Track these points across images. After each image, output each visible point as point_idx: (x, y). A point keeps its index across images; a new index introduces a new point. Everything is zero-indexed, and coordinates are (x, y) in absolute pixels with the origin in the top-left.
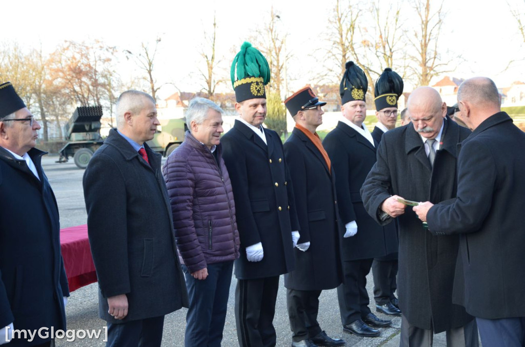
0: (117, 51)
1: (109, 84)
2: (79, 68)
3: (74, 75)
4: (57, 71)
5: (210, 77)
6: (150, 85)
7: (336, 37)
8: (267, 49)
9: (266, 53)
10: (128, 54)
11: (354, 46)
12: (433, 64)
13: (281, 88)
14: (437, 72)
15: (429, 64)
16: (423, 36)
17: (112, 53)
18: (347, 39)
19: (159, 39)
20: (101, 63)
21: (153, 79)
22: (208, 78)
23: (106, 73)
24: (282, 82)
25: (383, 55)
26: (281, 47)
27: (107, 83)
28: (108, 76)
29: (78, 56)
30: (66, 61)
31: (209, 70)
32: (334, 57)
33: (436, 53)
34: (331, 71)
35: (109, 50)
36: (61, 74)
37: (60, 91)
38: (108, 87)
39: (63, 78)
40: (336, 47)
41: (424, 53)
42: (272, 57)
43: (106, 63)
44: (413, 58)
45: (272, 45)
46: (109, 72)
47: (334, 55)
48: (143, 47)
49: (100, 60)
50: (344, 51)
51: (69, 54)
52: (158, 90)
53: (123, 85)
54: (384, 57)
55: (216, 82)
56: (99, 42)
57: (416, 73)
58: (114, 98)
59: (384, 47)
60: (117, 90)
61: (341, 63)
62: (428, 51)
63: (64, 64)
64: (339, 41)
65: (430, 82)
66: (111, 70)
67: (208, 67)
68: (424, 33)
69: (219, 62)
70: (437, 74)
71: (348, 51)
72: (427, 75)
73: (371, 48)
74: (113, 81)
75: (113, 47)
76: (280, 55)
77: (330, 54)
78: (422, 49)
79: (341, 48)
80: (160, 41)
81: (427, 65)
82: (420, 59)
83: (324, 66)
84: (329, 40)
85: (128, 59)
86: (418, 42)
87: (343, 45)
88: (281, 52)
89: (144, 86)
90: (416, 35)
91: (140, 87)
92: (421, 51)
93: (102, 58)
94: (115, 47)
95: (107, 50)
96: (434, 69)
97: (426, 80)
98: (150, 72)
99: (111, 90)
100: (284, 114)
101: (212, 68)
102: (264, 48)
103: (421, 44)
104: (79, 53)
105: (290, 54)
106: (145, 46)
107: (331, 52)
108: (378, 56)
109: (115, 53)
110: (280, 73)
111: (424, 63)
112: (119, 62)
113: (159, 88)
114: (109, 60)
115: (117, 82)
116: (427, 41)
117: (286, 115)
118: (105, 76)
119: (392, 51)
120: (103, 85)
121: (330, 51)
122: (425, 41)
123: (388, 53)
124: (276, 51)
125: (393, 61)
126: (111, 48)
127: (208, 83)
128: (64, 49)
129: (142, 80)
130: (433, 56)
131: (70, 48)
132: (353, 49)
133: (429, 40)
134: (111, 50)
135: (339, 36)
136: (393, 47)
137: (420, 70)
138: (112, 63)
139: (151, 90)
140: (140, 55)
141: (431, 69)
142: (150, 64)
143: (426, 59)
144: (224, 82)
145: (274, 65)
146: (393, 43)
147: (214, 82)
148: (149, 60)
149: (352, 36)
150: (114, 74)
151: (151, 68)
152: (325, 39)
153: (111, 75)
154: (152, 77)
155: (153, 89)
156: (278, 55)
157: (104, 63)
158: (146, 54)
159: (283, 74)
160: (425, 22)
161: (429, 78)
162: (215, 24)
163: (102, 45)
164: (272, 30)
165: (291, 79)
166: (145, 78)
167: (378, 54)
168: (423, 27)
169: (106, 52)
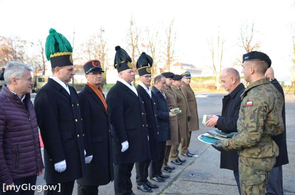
0: (26, 43)
1: (22, 58)
2: (7, 50)
3: (4, 53)
6: (42, 59)
8: (98, 45)
10: (32, 44)
11: (138, 46)
12: (172, 56)
14: (174, 59)
15: (170, 56)
16: (168, 43)
17: (24, 44)
18: (135, 43)
20: (19, 48)
21: (44, 56)
23: (21, 53)
25: (150, 51)
26: (105, 45)
27: (21, 57)
30: (0, 46)
33: (173, 51)
38: (21, 59)
41: (168, 51)
43: (21, 48)
44: (163, 53)
45: (100, 44)
46: (22, 52)
47: (129, 50)
48: (39, 41)
49: (18, 46)
50: (134, 48)
51: (2, 43)
52: (46, 62)
53: (29, 59)
54: (151, 52)
56: (18, 38)
57: (165, 60)
59: (151, 47)
60: (26, 61)
61: (132, 53)
62: (170, 50)
64: (131, 43)
65: (171, 64)
66: (23, 51)
68: (168, 42)
70: (174, 61)
72: (169, 61)
73: (145, 47)
74: (24, 56)
75: (24, 40)
78: (168, 49)
79: (132, 46)
82: (167, 53)
84: (127, 43)
85: (32, 46)
86: (166, 46)
87: (133, 45)
88: (105, 47)
89: (39, 59)
90: (165, 43)
91: (37, 60)
92: (167, 50)
93: (19, 45)
95: (22, 42)
96: (173, 58)
98: (42, 53)
99: (23, 61)
103: (167, 47)
104: (7, 43)
105: (109, 48)
106: (40, 41)
108: (148, 51)
111: (168, 56)
112: (27, 48)
114: (23, 47)
115: (26, 57)
118: (20, 54)
119: (155, 49)
120: (19, 58)
122: (169, 46)
123: (153, 50)
124: (102, 46)
125: (155, 54)
129: (38, 57)
130: (172, 52)
131: (3, 40)
132: (137, 48)
133: (171, 45)
134: (24, 42)
135: (131, 41)
137: (167, 58)
138: (24, 48)
139: (43, 61)
140: (38, 45)
141: (171, 58)
143: (169, 54)
144: (77, 59)
145: (101, 53)
146: (155, 46)
148: (42, 48)
149: (137, 42)
150: (25, 53)
153: (23, 54)
155: (44, 61)
156: (103, 48)
157: (20, 48)
158: (41, 45)
159: (105, 57)
160: (169, 38)
161: (170, 62)
162: (74, 33)
163: (19, 40)
164: (101, 37)
165: (109, 60)
166: (40, 56)
167: (148, 50)
168: (168, 39)
169: (21, 43)
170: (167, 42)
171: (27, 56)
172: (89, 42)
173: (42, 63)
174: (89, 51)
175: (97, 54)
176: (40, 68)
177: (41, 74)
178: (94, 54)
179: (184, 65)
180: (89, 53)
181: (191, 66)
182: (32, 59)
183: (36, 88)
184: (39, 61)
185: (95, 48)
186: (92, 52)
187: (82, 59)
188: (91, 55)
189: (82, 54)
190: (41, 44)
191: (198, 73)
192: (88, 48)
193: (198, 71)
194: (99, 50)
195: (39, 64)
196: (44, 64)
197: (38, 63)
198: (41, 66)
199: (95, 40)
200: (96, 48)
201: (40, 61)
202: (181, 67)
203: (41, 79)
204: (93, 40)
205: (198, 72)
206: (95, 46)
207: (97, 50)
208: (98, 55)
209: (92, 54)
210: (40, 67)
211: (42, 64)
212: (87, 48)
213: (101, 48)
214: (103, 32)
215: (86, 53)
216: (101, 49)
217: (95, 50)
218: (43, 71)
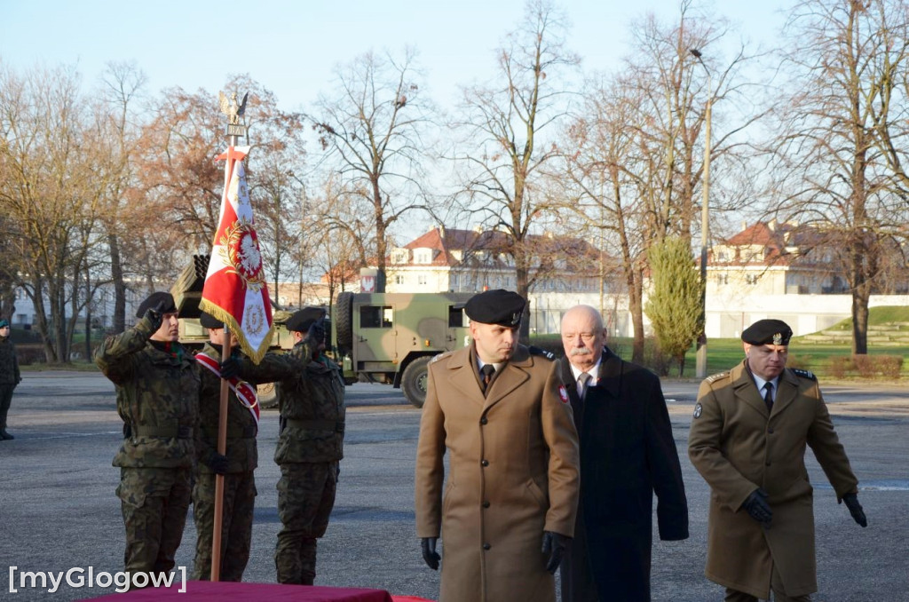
0: (299, 126)
1: (278, 201)
2: (210, 161)
3: (196, 179)
4: (156, 168)
5: (519, 196)
6: (371, 206)
7: (841, 107)
8: (663, 132)
10: (326, 133)
11: (890, 130)
13: (692, 229)
17: (289, 131)
18: (870, 110)
19: (400, 99)
20: (261, 153)
21: (381, 195)
22: (513, 198)
23: (271, 176)
24: (698, 214)
26: (698, 128)
27: (271, 201)
28: (276, 185)
29: (207, 134)
30: (180, 146)
31: (517, 179)
32: (832, 157)
34: (824, 191)
35: (283, 122)
36: (166, 175)
37: (160, 216)
38: (273, 210)
39: (168, 185)
40: (839, 133)
42: (675, 152)
43: (273, 152)
46: (277, 173)
48: (362, 117)
49: (259, 145)
50: (862, 141)
51: (187, 129)
52: (392, 224)
53: (308, 207)
55: (534, 208)
56: (259, 103)
58: (286, 237)
60: (295, 219)
63: (174, 151)
64: (848, 116)
66: (283, 170)
67: (516, 171)
69: (542, 160)
74: (287, 196)
75: (291, 113)
76: (694, 147)
77: (824, 150)
79: (852, 135)
80: (403, 104)
83: (806, 179)
84: (824, 115)
85: (324, 144)
87: (859, 126)
88: (697, 141)
89: (358, 211)
91: (348, 212)
94: (296, 116)
95: (277, 122)
98: (374, 177)
99: (281, 217)
100: (699, 295)
101: (524, 175)
104: (210, 127)
105: (722, 146)
106: (367, 116)
107: (827, 145)
109: (295, 132)
110: (691, 194)
113: (394, 218)
114: (281, 146)
115: (294, 198)
117: (703, 297)
120: (263, 206)
121: (823, 143)
124: (686, 137)
126: (286, 119)
127: (512, 210)
128: (177, 118)
129: (353, 197)
131: (192, 116)
132: (886, 138)
134: (287, 124)
135: (850, 106)
138: (286, 154)
139: (375, 222)
140: (354, 137)
142: (378, 159)
144: (551, 208)
145: (678, 172)
147: (529, 207)
148: (376, 150)
149: (884, 104)
150: (290, 180)
151: (379, 167)
152: (812, 113)
153: (282, 182)
154: (380, 189)
155: (379, 218)
156: (688, 147)
157: (268, 153)
158: (367, 136)
159: (700, 195)
163: (265, 111)
164: (677, 87)
165: (719, 209)
166: (361, 193)
169: (274, 128)
171: (300, 195)
172: (614, 117)
173: (370, 229)
174: (613, 166)
175: (656, 178)
177: (369, 286)
178: (638, 180)
180: (615, 175)
182: (323, 207)
183: (351, 357)
184: (358, 217)
185: (644, 146)
186: (627, 167)
187: (573, 204)
188: (623, 189)
189: (576, 181)
190: (369, 131)
192: (608, 147)
194: (668, 160)
195: (357, 233)
196: (381, 236)
197: (352, 227)
198: (365, 242)
199: (647, 106)
201: (363, 219)
203: (377, 309)
204: (636, 106)
206: (648, 137)
207: (657, 161)
209: (628, 178)
210: (361, 249)
211: (369, 235)
212: (603, 149)
213: (680, 146)
214: (691, 58)
215: (598, 174)
216: (679, 153)
217: (646, 157)
218: (374, 269)
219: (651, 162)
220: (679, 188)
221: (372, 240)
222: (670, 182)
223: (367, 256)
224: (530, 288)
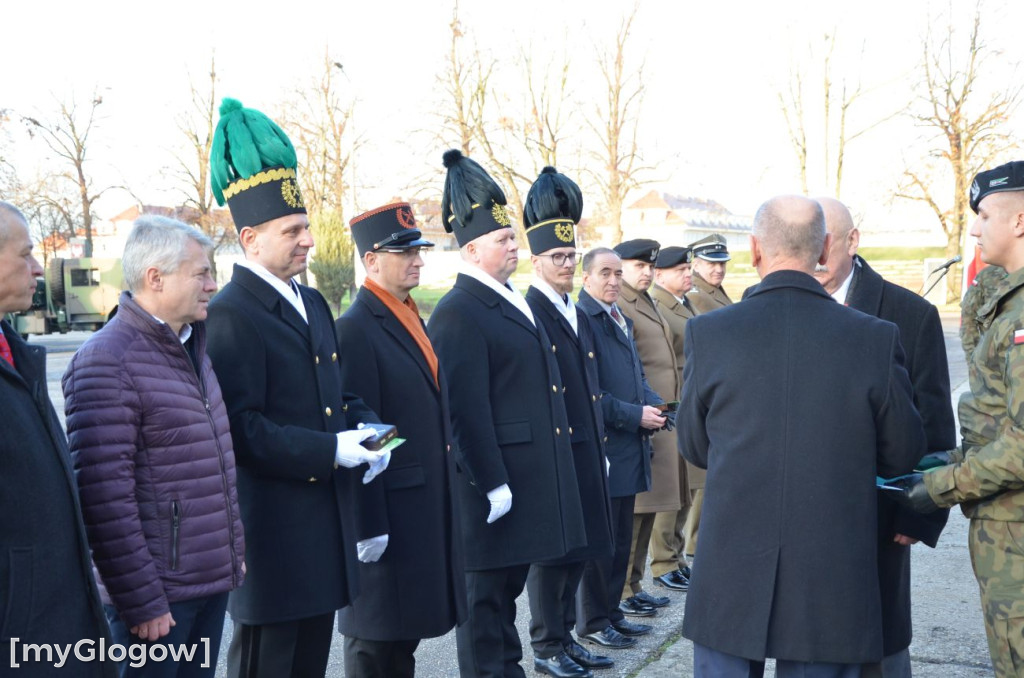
0: (7, 120)
5: (203, 178)
6: (79, 190)
7: (450, 109)
8: (317, 127)
9: (316, 134)
10: (32, 126)
11: (485, 128)
12: (630, 166)
13: (343, 203)
14: (638, 181)
15: (623, 167)
16: (611, 114)
18: (471, 112)
19: (97, 98)
21: (85, 177)
22: (198, 179)
24: (347, 191)
25: (539, 146)
26: (344, 124)
31: (201, 164)
33: (635, 147)
40: (450, 129)
41: (613, 146)
42: (327, 143)
44: (593, 154)
45: (327, 119)
48: (64, 113)
50: (466, 136)
52: (95, 201)
53: (20, 188)
54: (540, 149)
57: (600, 182)
59: (541, 131)
64: (455, 116)
65: (624, 201)
67: (200, 158)
68: (613, 109)
70: (637, 186)
71: (473, 136)
72: (619, 186)
73: (516, 132)
76: (342, 139)
77: (439, 142)
78: (610, 139)
79: (458, 128)
80: (100, 102)
81: (619, 167)
82: (607, 157)
84: (438, 114)
85: (31, 135)
86: (602, 124)
87: (463, 124)
88: (344, 133)
90: (598, 111)
91: (57, 192)
92: (607, 142)
94: (4, 111)
96: (632, 176)
97: (617, 196)
98: (78, 163)
100: (350, 254)
102: (312, 124)
106: (69, 112)
107: (442, 138)
108: (529, 149)
110: (342, 175)
111: (614, 165)
112: (12, 141)
113: (97, 197)
116: (619, 124)
117: (353, 256)
119: (556, 139)
121: (438, 136)
122: (616, 123)
123: (549, 143)
124: (335, 131)
125: (557, 158)
127: (198, 190)
129: (61, 180)
132: (483, 133)
133: (622, 122)
135: (457, 108)
136: (557, 132)
137: (607, 176)
139: (81, 199)
140: (58, 129)
141: (627, 175)
142: (80, 148)
143: (617, 157)
145: (330, 158)
146: (557, 124)
148: (78, 140)
149: (480, 108)
151: (82, 154)
154: (84, 173)
155: (84, 196)
156: (337, 138)
158: (70, 128)
159: (347, 176)
160: (614, 89)
161: (622, 192)
162: (213, 75)
164: (326, 91)
165: (363, 187)
166: (67, 176)
167: (530, 144)
168: (612, 97)
170: (606, 110)
171: (12, 177)
173: (77, 206)
175: (312, 163)
176: (71, 228)
177: (78, 252)
179: (681, 202)
181: (710, 206)
182: (34, 188)
183: (64, 310)
184: (65, 196)
190: (72, 125)
191: (739, 234)
193: (739, 227)
194: (321, 148)
195: (65, 209)
196: (87, 211)
197: (61, 204)
198: (73, 217)
200: (308, 137)
201: (69, 198)
202: (669, 213)
203: (84, 272)
205: (740, 231)
206: (306, 130)
207: (313, 150)
208: (316, 169)
210: (70, 223)
211: (76, 210)
213: (331, 138)
216: (330, 143)
217: (305, 147)
218: (82, 238)
219: (309, 150)
220: (331, 171)
221: (79, 215)
222: (324, 167)
223: (76, 228)
224: (216, 252)
